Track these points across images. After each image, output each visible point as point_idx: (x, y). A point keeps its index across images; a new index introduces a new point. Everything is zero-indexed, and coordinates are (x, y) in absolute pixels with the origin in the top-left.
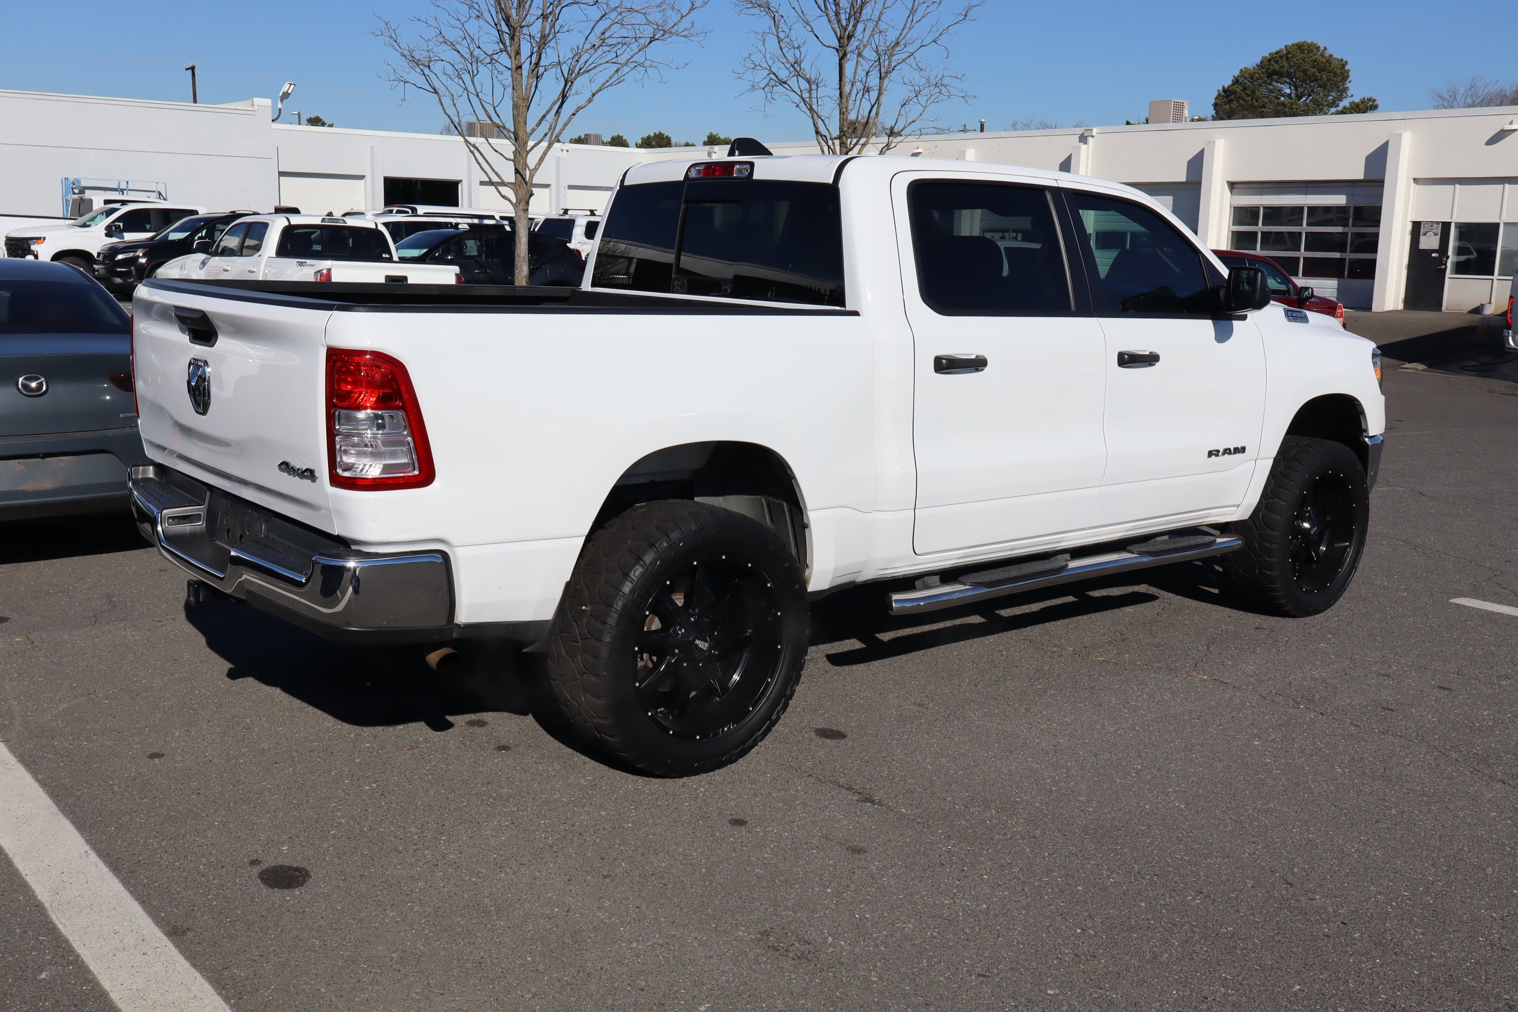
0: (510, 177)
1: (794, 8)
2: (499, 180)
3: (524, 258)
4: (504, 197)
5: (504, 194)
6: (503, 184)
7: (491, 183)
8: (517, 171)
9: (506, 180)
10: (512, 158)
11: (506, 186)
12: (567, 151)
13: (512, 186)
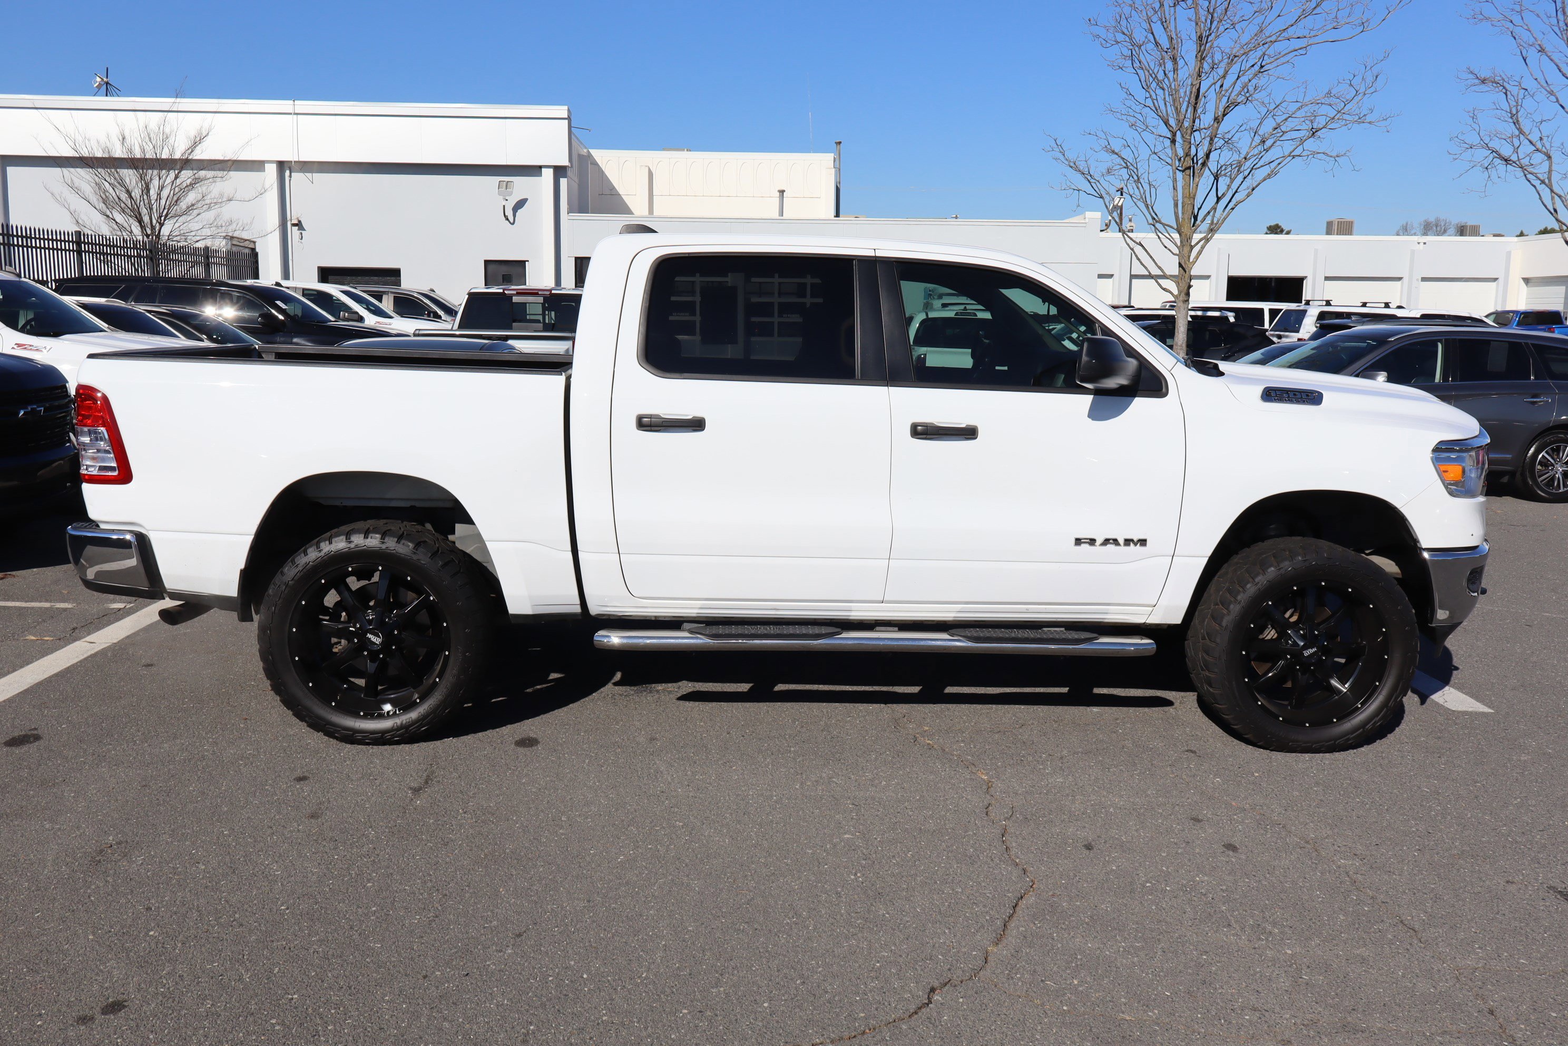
0: (1174, 270)
1: (1536, 79)
2: (1160, 273)
3: (1181, 346)
4: (1164, 289)
5: (1164, 287)
6: (1165, 277)
7: (1150, 276)
8: (1180, 265)
9: (1168, 273)
10: (1178, 253)
11: (1168, 279)
12: (1425, 243)
13: (1174, 279)
